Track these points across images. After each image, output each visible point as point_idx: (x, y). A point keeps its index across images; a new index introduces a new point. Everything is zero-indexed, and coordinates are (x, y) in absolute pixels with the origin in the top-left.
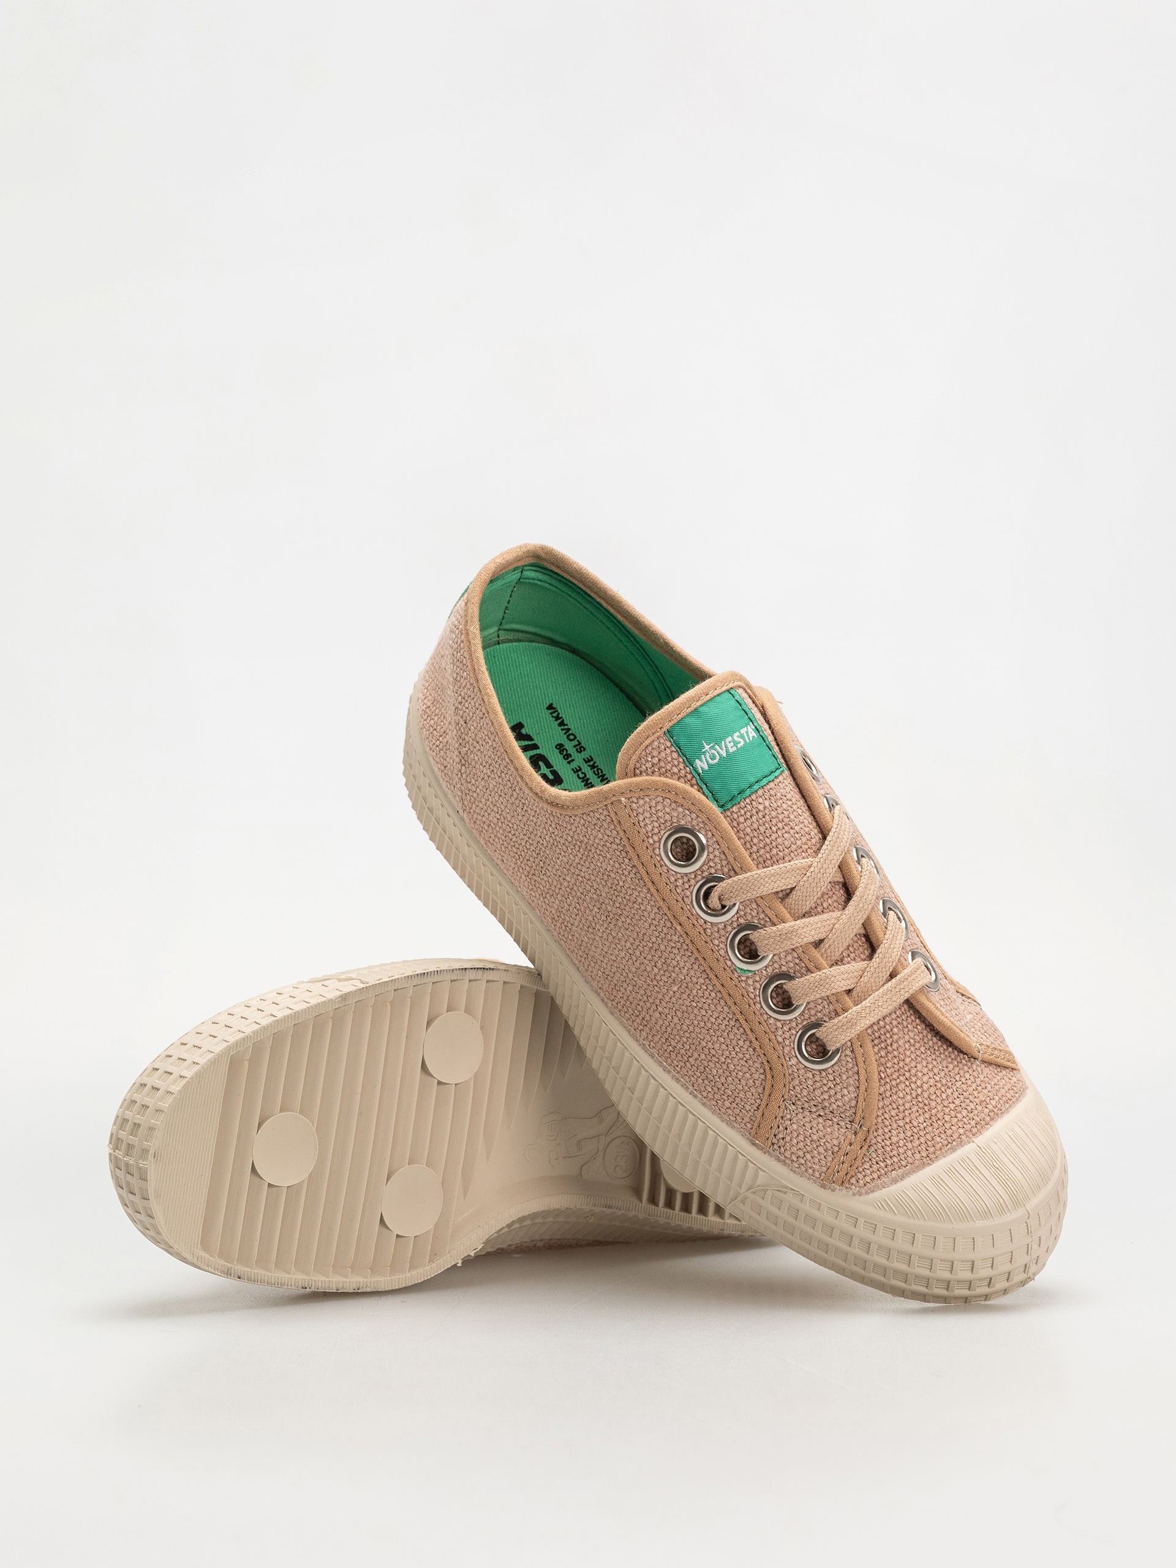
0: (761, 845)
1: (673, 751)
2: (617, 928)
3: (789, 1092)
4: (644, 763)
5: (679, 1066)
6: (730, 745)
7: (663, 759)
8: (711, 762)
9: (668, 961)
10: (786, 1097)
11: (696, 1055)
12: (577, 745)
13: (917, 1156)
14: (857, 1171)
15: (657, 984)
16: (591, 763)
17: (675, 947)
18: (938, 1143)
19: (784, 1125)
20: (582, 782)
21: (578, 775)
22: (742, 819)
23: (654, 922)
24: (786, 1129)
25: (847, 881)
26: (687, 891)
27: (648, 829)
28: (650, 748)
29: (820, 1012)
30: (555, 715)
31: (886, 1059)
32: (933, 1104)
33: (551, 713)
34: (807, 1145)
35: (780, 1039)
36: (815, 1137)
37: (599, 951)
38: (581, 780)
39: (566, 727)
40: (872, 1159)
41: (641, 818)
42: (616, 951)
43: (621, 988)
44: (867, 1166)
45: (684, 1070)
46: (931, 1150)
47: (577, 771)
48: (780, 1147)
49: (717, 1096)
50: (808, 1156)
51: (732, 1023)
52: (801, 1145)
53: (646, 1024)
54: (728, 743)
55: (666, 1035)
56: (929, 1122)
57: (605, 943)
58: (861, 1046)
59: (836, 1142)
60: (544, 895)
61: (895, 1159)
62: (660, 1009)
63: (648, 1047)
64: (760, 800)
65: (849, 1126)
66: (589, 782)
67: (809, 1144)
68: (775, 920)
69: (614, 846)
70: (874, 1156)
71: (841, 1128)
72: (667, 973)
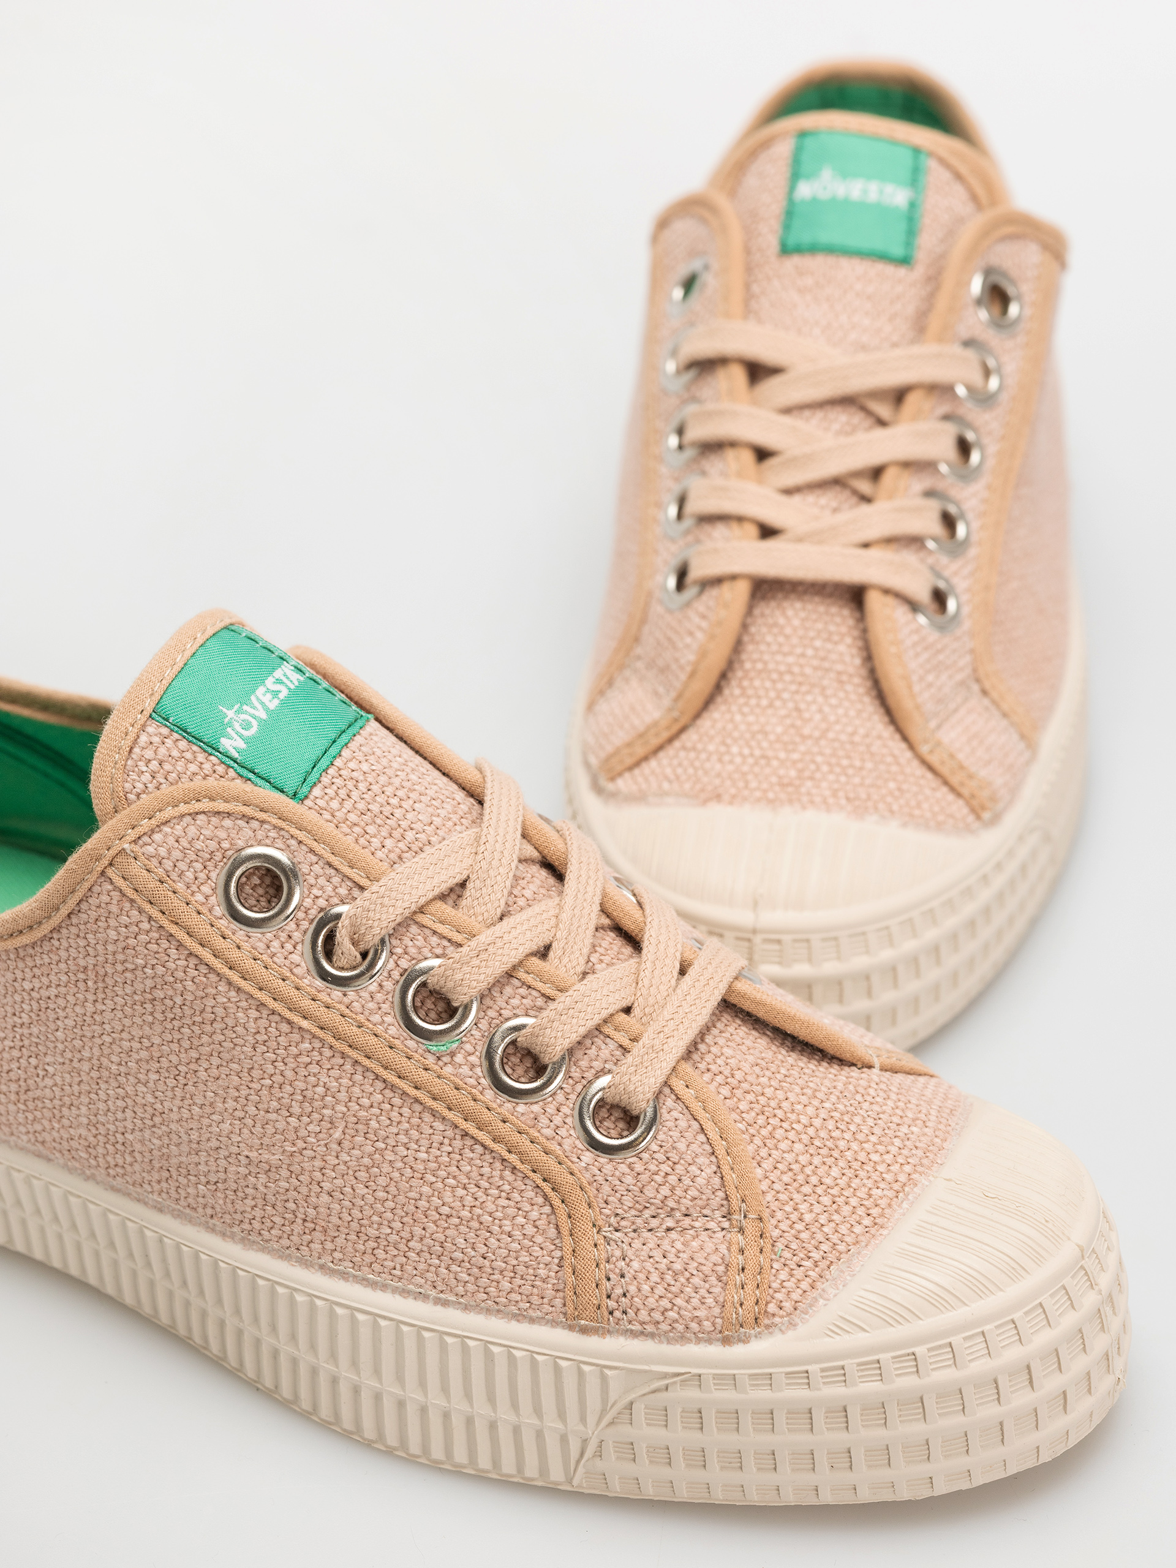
0: (383, 834)
1: (177, 740)
2: (201, 1087)
3: (601, 1213)
4: (137, 778)
5: (398, 1267)
6: (267, 699)
7: (165, 759)
8: (246, 733)
9: (309, 1094)
10: (600, 1223)
11: (418, 1231)
13: (858, 1229)
14: (771, 1291)
15: (305, 1145)
17: (310, 1063)
18: (881, 1198)
19: (617, 1271)
22: (335, 804)
23: (258, 1037)
24: (623, 1276)
25: (546, 852)
26: (293, 956)
27: (187, 880)
28: (136, 750)
29: (596, 1060)
31: (735, 1099)
32: (842, 1144)
34: (669, 1285)
35: (549, 1132)
36: (677, 1266)
37: (185, 1148)
40: (788, 1262)
41: (168, 864)
42: (215, 1129)
43: (247, 1191)
44: (783, 1275)
45: (409, 1268)
46: (875, 1212)
48: (625, 1312)
49: (484, 1281)
50: (679, 1301)
51: (458, 1143)
52: (660, 1290)
53: (312, 1225)
54: (261, 697)
55: (355, 1225)
56: (850, 1173)
57: (191, 1126)
58: (687, 1086)
59: (715, 1258)
60: (58, 1115)
61: (824, 1247)
62: (326, 1186)
63: (331, 1264)
64: (352, 765)
65: (726, 1225)
67: (673, 1283)
68: (458, 937)
69: (143, 938)
70: (787, 1254)
71: (714, 1232)
72: (315, 1116)
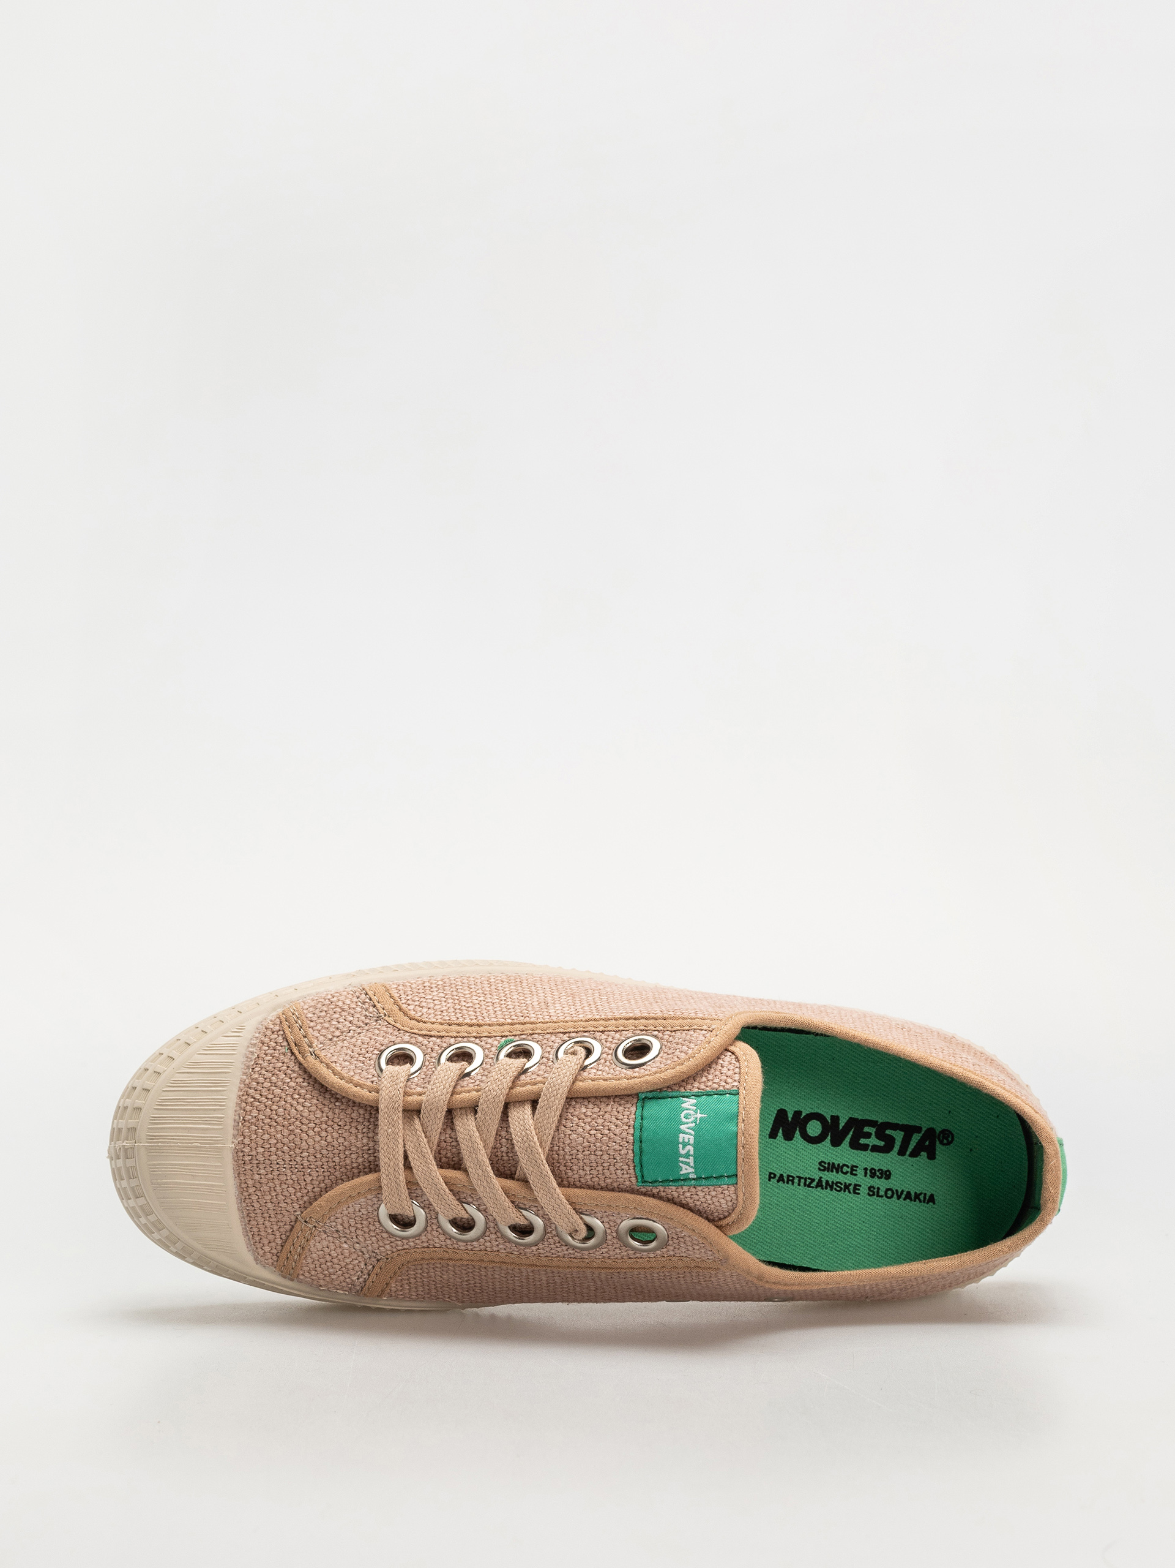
12: (878, 1192)
16: (851, 1188)
20: (839, 1165)
21: (848, 1167)
30: (922, 1197)
33: (925, 1194)
38: (841, 1164)
39: (903, 1196)
47: (853, 1168)
66: (834, 1170)
